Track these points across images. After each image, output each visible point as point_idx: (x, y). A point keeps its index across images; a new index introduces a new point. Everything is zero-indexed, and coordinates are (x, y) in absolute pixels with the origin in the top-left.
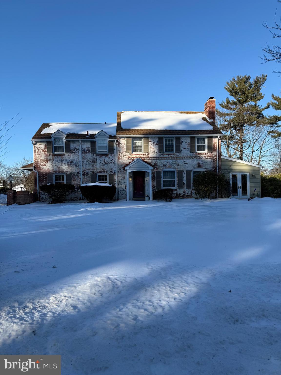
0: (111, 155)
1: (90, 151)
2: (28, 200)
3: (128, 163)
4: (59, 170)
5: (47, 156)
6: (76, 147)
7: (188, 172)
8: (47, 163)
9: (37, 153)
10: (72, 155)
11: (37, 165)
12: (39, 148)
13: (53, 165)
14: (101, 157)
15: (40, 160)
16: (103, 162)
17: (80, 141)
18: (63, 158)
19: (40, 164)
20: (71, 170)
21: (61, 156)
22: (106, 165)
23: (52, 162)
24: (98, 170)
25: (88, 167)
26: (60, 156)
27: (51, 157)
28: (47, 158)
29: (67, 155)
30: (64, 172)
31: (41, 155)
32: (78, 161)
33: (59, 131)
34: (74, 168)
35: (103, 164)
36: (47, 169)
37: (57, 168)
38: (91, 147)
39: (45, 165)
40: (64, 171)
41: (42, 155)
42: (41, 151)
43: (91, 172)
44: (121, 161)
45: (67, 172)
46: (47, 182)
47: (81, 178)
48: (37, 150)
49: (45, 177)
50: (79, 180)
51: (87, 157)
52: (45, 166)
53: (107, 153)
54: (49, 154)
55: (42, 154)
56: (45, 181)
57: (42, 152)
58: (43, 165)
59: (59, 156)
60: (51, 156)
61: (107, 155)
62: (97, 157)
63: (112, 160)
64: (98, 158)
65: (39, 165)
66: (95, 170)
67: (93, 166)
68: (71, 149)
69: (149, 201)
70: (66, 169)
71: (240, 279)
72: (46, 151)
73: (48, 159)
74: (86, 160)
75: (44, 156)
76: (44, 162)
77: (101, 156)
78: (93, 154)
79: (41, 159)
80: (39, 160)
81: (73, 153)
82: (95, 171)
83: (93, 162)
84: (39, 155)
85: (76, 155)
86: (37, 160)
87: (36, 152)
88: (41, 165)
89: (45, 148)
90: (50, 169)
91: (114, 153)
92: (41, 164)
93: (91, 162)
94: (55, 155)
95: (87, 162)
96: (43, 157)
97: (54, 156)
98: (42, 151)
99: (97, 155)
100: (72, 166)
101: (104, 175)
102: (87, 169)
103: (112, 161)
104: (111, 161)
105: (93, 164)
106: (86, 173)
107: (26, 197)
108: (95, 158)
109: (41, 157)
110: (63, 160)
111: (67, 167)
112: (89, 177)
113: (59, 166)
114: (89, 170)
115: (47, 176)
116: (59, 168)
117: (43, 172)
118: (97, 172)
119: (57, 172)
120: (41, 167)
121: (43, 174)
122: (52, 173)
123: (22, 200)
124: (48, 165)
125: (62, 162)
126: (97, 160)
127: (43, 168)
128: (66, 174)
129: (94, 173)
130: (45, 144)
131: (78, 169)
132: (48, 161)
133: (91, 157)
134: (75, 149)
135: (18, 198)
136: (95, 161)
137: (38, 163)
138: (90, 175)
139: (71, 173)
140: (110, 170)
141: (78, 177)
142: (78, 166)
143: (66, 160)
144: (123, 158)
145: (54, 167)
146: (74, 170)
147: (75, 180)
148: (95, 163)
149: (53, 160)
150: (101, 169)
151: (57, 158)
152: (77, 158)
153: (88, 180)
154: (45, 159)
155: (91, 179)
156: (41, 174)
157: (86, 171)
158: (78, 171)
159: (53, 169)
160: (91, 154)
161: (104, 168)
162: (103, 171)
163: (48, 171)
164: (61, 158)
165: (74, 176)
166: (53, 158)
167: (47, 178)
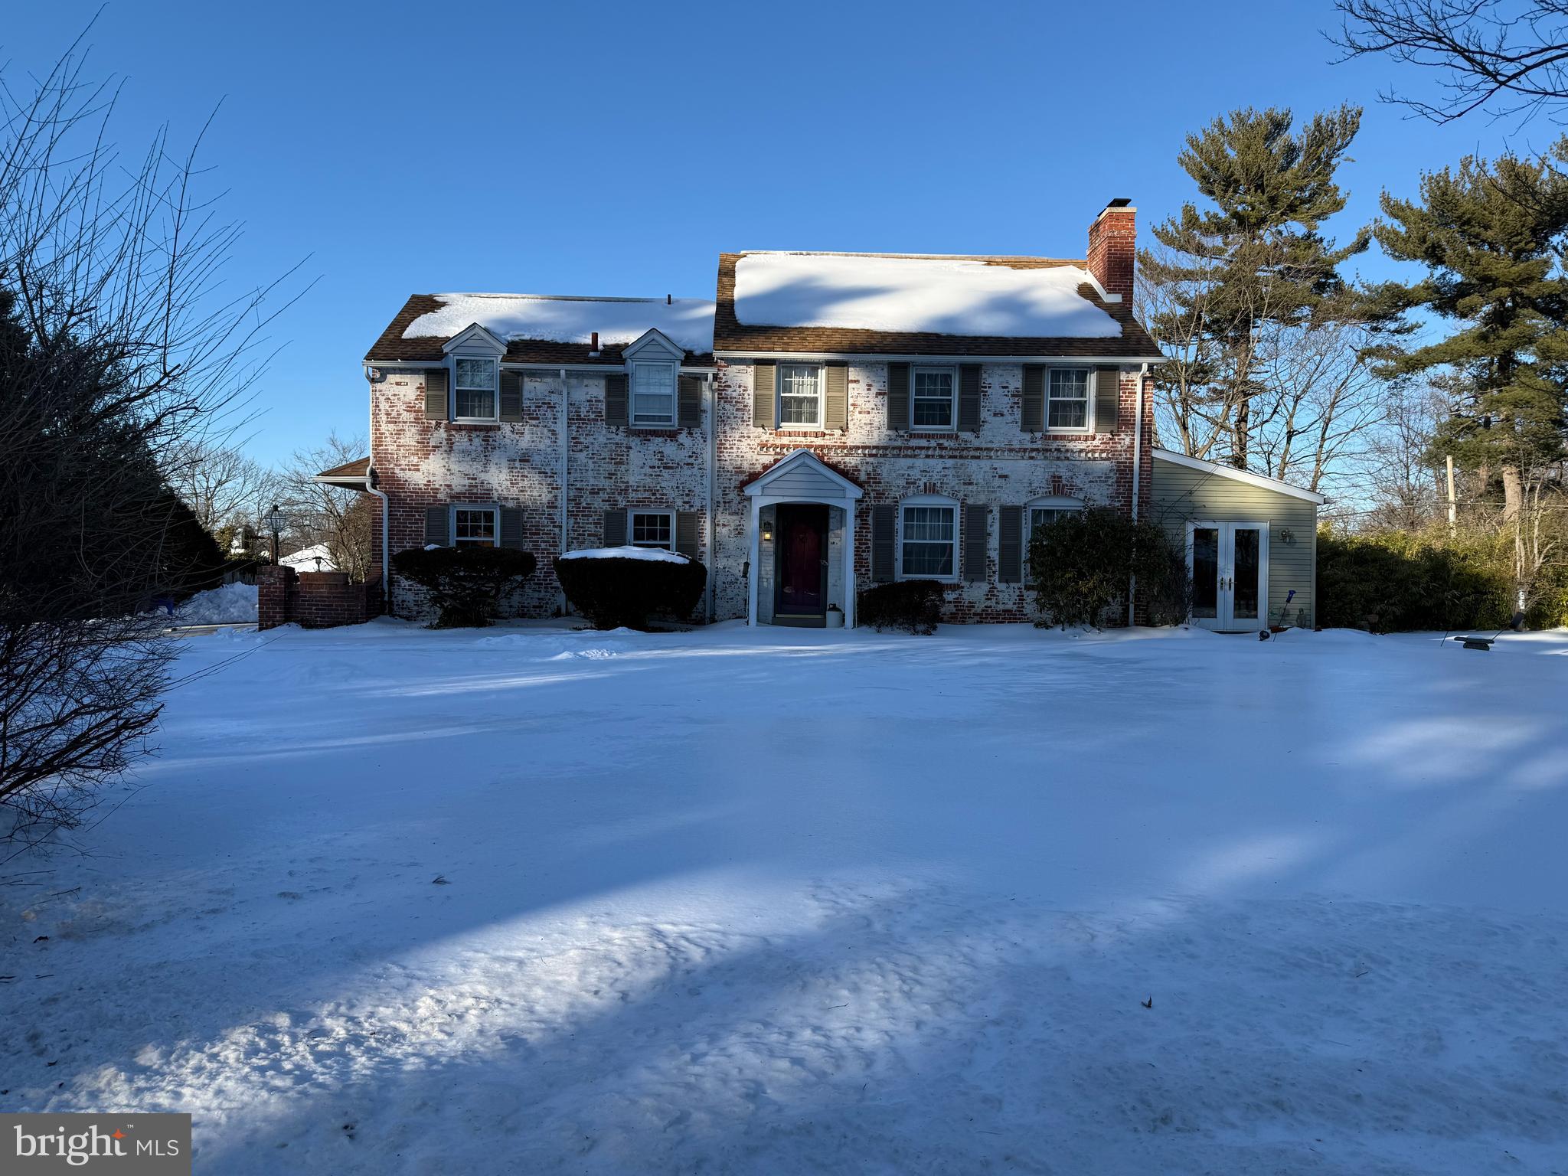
0: (690, 433)
1: (604, 414)
2: (344, 611)
3: (759, 468)
4: (475, 491)
5: (425, 430)
6: (547, 398)
7: (1011, 515)
8: (425, 458)
9: (384, 418)
10: (527, 428)
11: (386, 469)
12: (395, 395)
13: (449, 470)
14: (649, 440)
15: (398, 446)
16: (657, 463)
17: (563, 372)
18: (491, 440)
19: (396, 465)
20: (522, 491)
21: (483, 434)
22: (665, 473)
23: (445, 455)
24: (632, 495)
25: (592, 481)
26: (481, 430)
27: (442, 433)
28: (424, 439)
29: (506, 428)
30: (496, 499)
31: (400, 426)
32: (553, 456)
33: (477, 330)
34: (537, 482)
35: (656, 469)
36: (425, 485)
37: (467, 482)
38: (605, 398)
39: (418, 470)
40: (495, 495)
41: (406, 427)
42: (402, 411)
43: (603, 501)
44: (728, 458)
45: (506, 499)
46: (422, 539)
47: (561, 527)
48: (387, 406)
49: (417, 517)
50: (554, 534)
51: (590, 439)
52: (417, 473)
53: (670, 426)
54: (434, 422)
55: (404, 422)
56: (416, 535)
57: (405, 416)
58: (410, 470)
59: (476, 430)
60: (442, 430)
61: (672, 435)
62: (631, 439)
63: (694, 455)
64: (633, 445)
65: (392, 466)
66: (620, 494)
67: (614, 477)
68: (526, 403)
69: (842, 629)
70: (504, 486)
71: (1192, 956)
72: (423, 408)
73: (431, 444)
74: (585, 453)
75: (413, 430)
76: (413, 454)
77: (649, 437)
78: (613, 429)
79: (402, 441)
80: (392, 447)
81: (534, 422)
82: (619, 498)
83: (612, 459)
84: (391, 427)
85: (546, 430)
86: (384, 447)
87: (383, 411)
88: (402, 469)
89: (417, 399)
90: (437, 486)
91: (703, 426)
92: (400, 465)
93: (604, 459)
94: (460, 428)
95: (591, 458)
96: (408, 434)
97: (453, 433)
98: (408, 411)
99: (631, 433)
100: (526, 474)
101: (656, 516)
102: (590, 487)
103: (691, 461)
104: (690, 456)
105: (612, 468)
106: (584, 504)
107: (334, 597)
108: (622, 444)
109: (400, 434)
110: (489, 447)
111: (508, 478)
112: (594, 523)
113: (475, 472)
114: (598, 493)
115: (423, 512)
116: (473, 482)
117: (409, 496)
118: (628, 501)
119: (464, 497)
120: (402, 475)
121: (408, 504)
122: (445, 501)
123: (320, 609)
124: (430, 468)
125: (486, 456)
126: (631, 451)
127: (406, 481)
128: (502, 506)
129: (616, 505)
130: (420, 380)
131: (553, 488)
132: (431, 451)
133: (608, 439)
134: (543, 403)
135: (303, 600)
136: (623, 455)
137: (389, 461)
138: (601, 516)
139: (523, 503)
140: (682, 495)
141: (552, 522)
142: (550, 477)
143: (503, 449)
144: (738, 449)
145: (452, 477)
146: (535, 493)
147: (539, 534)
148: (623, 466)
149: (451, 447)
150: (645, 491)
151: (466, 440)
152: (548, 442)
153: (589, 535)
154: (418, 443)
155: (602, 530)
156: (400, 504)
157: (582, 497)
158: (552, 495)
159: (449, 486)
160: (604, 426)
161: (658, 488)
162: (654, 497)
163: (429, 493)
164: (483, 441)
165: (534, 518)
166: (451, 440)
167: (423, 520)
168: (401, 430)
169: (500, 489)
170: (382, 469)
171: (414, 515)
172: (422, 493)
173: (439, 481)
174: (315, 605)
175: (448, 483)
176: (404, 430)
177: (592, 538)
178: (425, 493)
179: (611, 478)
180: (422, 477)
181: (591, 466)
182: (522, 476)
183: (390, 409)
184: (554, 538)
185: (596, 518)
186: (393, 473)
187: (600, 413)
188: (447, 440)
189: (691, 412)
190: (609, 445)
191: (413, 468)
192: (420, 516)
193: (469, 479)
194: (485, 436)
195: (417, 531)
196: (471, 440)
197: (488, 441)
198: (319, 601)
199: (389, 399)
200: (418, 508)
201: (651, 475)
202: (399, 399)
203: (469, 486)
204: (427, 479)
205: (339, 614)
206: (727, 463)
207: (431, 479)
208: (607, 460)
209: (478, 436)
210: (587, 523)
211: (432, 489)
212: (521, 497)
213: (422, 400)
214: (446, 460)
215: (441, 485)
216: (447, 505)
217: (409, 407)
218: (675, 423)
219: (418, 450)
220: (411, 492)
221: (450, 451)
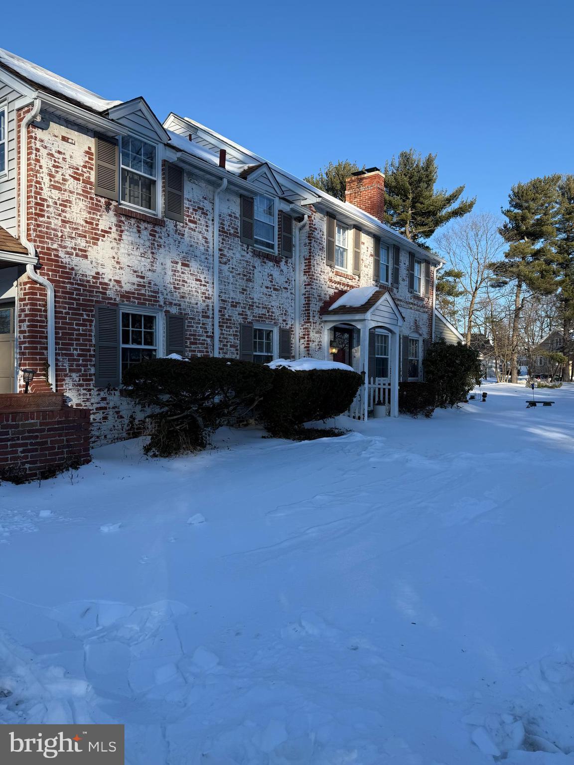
0: (286, 262)
1: (239, 231)
2: (64, 447)
3: (328, 298)
4: (143, 292)
5: (94, 208)
6: (202, 204)
7: (406, 341)
8: (95, 244)
9: (46, 179)
10: (187, 230)
11: (48, 249)
12: (59, 152)
13: (118, 263)
14: (265, 263)
15: (63, 221)
16: (269, 284)
18: (157, 235)
19: (60, 246)
20: (183, 297)
21: (150, 227)
22: (274, 293)
23: (114, 244)
24: (256, 310)
25: (232, 295)
26: (148, 223)
27: (111, 217)
28: (93, 219)
29: (170, 225)
30: (162, 303)
31: (66, 196)
32: (206, 264)
33: (141, 105)
34: (194, 289)
35: (269, 290)
36: (94, 277)
37: (136, 280)
38: (240, 216)
39: (86, 257)
40: (161, 299)
41: (73, 198)
42: (67, 177)
43: (239, 314)
44: (315, 287)
45: (171, 304)
46: (91, 345)
47: (212, 337)
48: (51, 163)
49: (85, 317)
50: (207, 344)
51: (231, 252)
52: (85, 261)
53: (273, 253)
54: (103, 200)
55: (71, 192)
56: (84, 340)
57: (71, 184)
58: (77, 255)
59: (144, 221)
60: (111, 213)
61: (277, 261)
62: (255, 259)
63: (288, 281)
64: (256, 265)
65: (55, 246)
66: (249, 309)
67: (245, 292)
68: (186, 204)
70: (169, 290)
72: (93, 179)
73: (101, 227)
74: (227, 266)
75: (82, 204)
76: (80, 235)
77: (265, 260)
78: (245, 246)
79: (68, 215)
80: (56, 221)
81: (192, 225)
82: (249, 313)
83: (244, 275)
84: (55, 194)
85: (200, 237)
86: (45, 219)
87: (45, 170)
88: (67, 253)
89: (85, 167)
90: (106, 281)
91: (293, 258)
92: (65, 247)
93: (239, 274)
94: (129, 215)
95: (231, 272)
96: (75, 208)
97: (123, 219)
98: (74, 178)
99: (257, 254)
100: (186, 279)
102: (230, 300)
103: (286, 285)
104: (286, 282)
105: (244, 283)
106: (227, 316)
107: (49, 430)
108: (250, 262)
109: (65, 206)
110: (156, 244)
111: (172, 281)
112: (234, 335)
113: (143, 269)
114: (236, 307)
115: (92, 311)
116: (142, 280)
117: (76, 289)
118: (254, 316)
119: (134, 298)
120: (67, 260)
121: (75, 299)
122: (115, 299)
123: (29, 451)
124: (99, 257)
125: (153, 253)
126: (255, 271)
127: (72, 269)
128: (167, 312)
129: (246, 319)
130: (90, 142)
131: (206, 297)
132: (100, 235)
133: (242, 256)
134: (199, 208)
136: (250, 273)
137: (52, 239)
138: (237, 328)
139: (185, 310)
140: (282, 314)
141: (205, 332)
142: (204, 285)
143: (167, 248)
144: (320, 281)
145: (121, 272)
146: (193, 301)
147: (196, 344)
148: (251, 284)
149: (121, 236)
150: (263, 308)
151: (135, 230)
152: (202, 248)
153: (231, 346)
154: (86, 222)
155: (238, 342)
156: (64, 297)
157: (225, 308)
158: (205, 304)
159: (118, 282)
160: (239, 243)
161: (270, 307)
162: (267, 314)
163: (98, 288)
164: (151, 235)
165: (192, 327)
166: (120, 227)
167: (92, 321)
168: (67, 201)
169: (165, 292)
170: (43, 248)
171: (82, 315)
172: (90, 286)
173: (109, 274)
174: (21, 445)
175: (117, 278)
176: (70, 202)
177: (232, 349)
178: (94, 287)
179: (243, 293)
180: (90, 266)
181: (231, 280)
182: (183, 281)
183: (53, 169)
184: (207, 348)
185: (235, 330)
186: (57, 256)
187: (237, 229)
188: (116, 225)
189: (287, 244)
190: (242, 262)
191: (80, 253)
192: (88, 315)
193: (138, 276)
194: (152, 230)
195: (86, 335)
196: (139, 232)
197: (154, 236)
198: (27, 438)
199: (52, 155)
200: (85, 305)
201: (266, 294)
202: (64, 159)
203: (139, 285)
204: (95, 270)
205: (57, 454)
206: (315, 291)
207: (101, 271)
208: (241, 276)
209: (146, 228)
210: (229, 335)
211: (101, 283)
212: (182, 304)
213: (91, 169)
214: (116, 250)
215: (110, 280)
216: (116, 305)
217: (75, 173)
218: (276, 251)
219: (86, 232)
220: (78, 284)
221: (120, 240)
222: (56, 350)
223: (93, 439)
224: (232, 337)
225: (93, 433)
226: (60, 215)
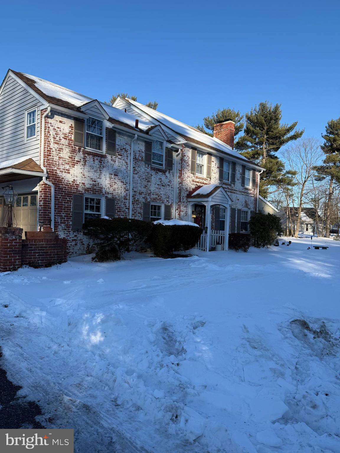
0: (169, 172)
1: (144, 158)
2: (55, 255)
3: (191, 190)
4: (95, 188)
5: (73, 151)
6: (125, 146)
7: (239, 213)
8: (73, 167)
9: (52, 140)
10: (117, 159)
11: (52, 170)
12: (58, 128)
13: (84, 175)
14: (158, 173)
15: (59, 158)
16: (160, 183)
17: (136, 136)
18: (102, 162)
19: (58, 168)
20: (114, 190)
21: (99, 158)
22: (162, 187)
23: (82, 167)
24: (152, 196)
25: (139, 188)
26: (98, 157)
27: (81, 154)
28: (72, 156)
29: (109, 157)
30: (104, 193)
31: (61, 146)
32: (126, 174)
33: (96, 103)
34: (120, 186)
35: (159, 186)
36: (72, 182)
37: (92, 183)
38: (145, 151)
39: (69, 173)
40: (104, 191)
41: (64, 147)
42: (61, 138)
43: (143, 198)
44: (184, 184)
45: (108, 193)
46: (70, 212)
47: (129, 209)
48: (54, 133)
49: (68, 199)
50: (126, 212)
51: (139, 168)
52: (69, 175)
53: (162, 168)
54: (77, 147)
55: (63, 145)
56: (67, 209)
57: (63, 141)
58: (65, 172)
59: (96, 156)
60: (81, 153)
61: (164, 172)
62: (152, 171)
63: (170, 182)
64: (153, 174)
65: (55, 169)
66: (148, 195)
67: (146, 187)
68: (117, 147)
69: (223, 251)
70: (107, 187)
72: (73, 139)
73: (76, 159)
74: (137, 175)
75: (67, 150)
76: (66, 163)
77: (158, 172)
78: (147, 165)
79: (61, 155)
80: (56, 158)
81: (120, 157)
82: (148, 197)
83: (146, 179)
84: (56, 146)
85: (124, 162)
86: (51, 157)
87: (52, 136)
88: (61, 171)
89: (69, 133)
90: (78, 183)
91: (173, 170)
92: (60, 169)
93: (143, 179)
94: (89, 153)
95: (139, 178)
96: (65, 152)
97: (86, 155)
98: (63, 138)
99: (153, 169)
100: (116, 182)
101: (156, 206)
102: (138, 191)
103: (169, 184)
104: (169, 182)
105: (146, 183)
106: (136, 199)
107: (49, 247)
108: (149, 173)
109: (60, 151)
110: (102, 166)
111: (109, 183)
113: (95, 178)
114: (141, 194)
115: (71, 197)
116: (95, 183)
117: (64, 187)
118: (151, 199)
119: (91, 191)
120: (61, 174)
121: (64, 191)
122: (82, 192)
123: (41, 255)
124: (75, 172)
125: (100, 170)
126: (152, 177)
127: (63, 178)
128: (106, 197)
129: (147, 200)
130: (71, 122)
131: (126, 190)
132: (75, 163)
133: (145, 170)
134: (123, 148)
135: (30, 250)
136: (149, 178)
137: (54, 166)
138: (142, 204)
139: (115, 196)
140: (166, 198)
141: (125, 206)
142: (125, 184)
143: (107, 168)
144: (187, 181)
145: (85, 179)
146: (119, 192)
147: (120, 212)
148: (149, 183)
149: (85, 163)
150: (156, 195)
151: (92, 160)
152: (124, 167)
153: (138, 213)
154: (70, 157)
155: (142, 211)
156: (59, 191)
157: (136, 195)
158: (125, 193)
159: (83, 184)
160: (144, 164)
161: (160, 194)
162: (158, 198)
163: (74, 186)
164: (99, 162)
165: (119, 204)
166: (85, 159)
167: (71, 201)
169: (106, 188)
170: (50, 169)
172: (71, 186)
173: (79, 181)
174: (37, 253)
175: (83, 182)
176: (62, 149)
177: (139, 214)
178: (72, 186)
179: (145, 188)
180: (71, 177)
181: (139, 181)
182: (115, 183)
183: (55, 135)
184: (126, 214)
185: (141, 205)
186: (56, 173)
187: (143, 157)
188: (83, 158)
189: (170, 163)
190: (145, 173)
191: (66, 171)
192: (69, 199)
193: (93, 181)
194: (100, 160)
195: (68, 207)
196: (94, 161)
197: (101, 162)
198: (40, 250)
199: (55, 129)
200: (68, 194)
201: (158, 188)
202: (60, 131)
203: (93, 185)
204: (73, 179)
205: (52, 257)
206: (184, 186)
207: (76, 179)
208: (145, 180)
209: (97, 159)
210: (137, 208)
211: (76, 184)
212: (114, 193)
213: (72, 134)
214: (83, 170)
215: (80, 183)
216: (82, 194)
217: (65, 136)
218: (164, 167)
219: (69, 162)
220: (65, 185)
221: (85, 165)
222: (55, 214)
223: (70, 254)
224: (139, 209)
225: (70, 251)
226: (58, 155)
